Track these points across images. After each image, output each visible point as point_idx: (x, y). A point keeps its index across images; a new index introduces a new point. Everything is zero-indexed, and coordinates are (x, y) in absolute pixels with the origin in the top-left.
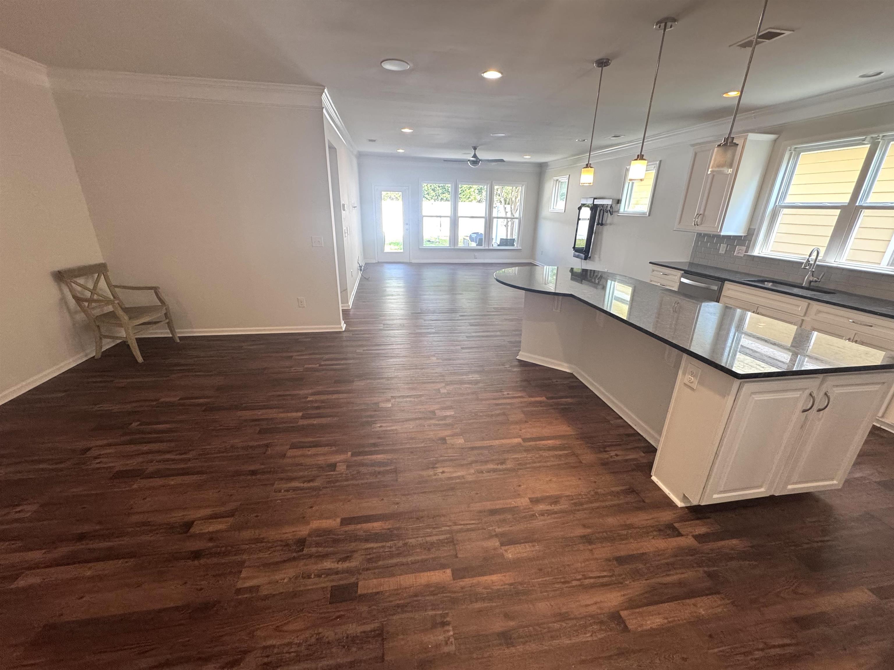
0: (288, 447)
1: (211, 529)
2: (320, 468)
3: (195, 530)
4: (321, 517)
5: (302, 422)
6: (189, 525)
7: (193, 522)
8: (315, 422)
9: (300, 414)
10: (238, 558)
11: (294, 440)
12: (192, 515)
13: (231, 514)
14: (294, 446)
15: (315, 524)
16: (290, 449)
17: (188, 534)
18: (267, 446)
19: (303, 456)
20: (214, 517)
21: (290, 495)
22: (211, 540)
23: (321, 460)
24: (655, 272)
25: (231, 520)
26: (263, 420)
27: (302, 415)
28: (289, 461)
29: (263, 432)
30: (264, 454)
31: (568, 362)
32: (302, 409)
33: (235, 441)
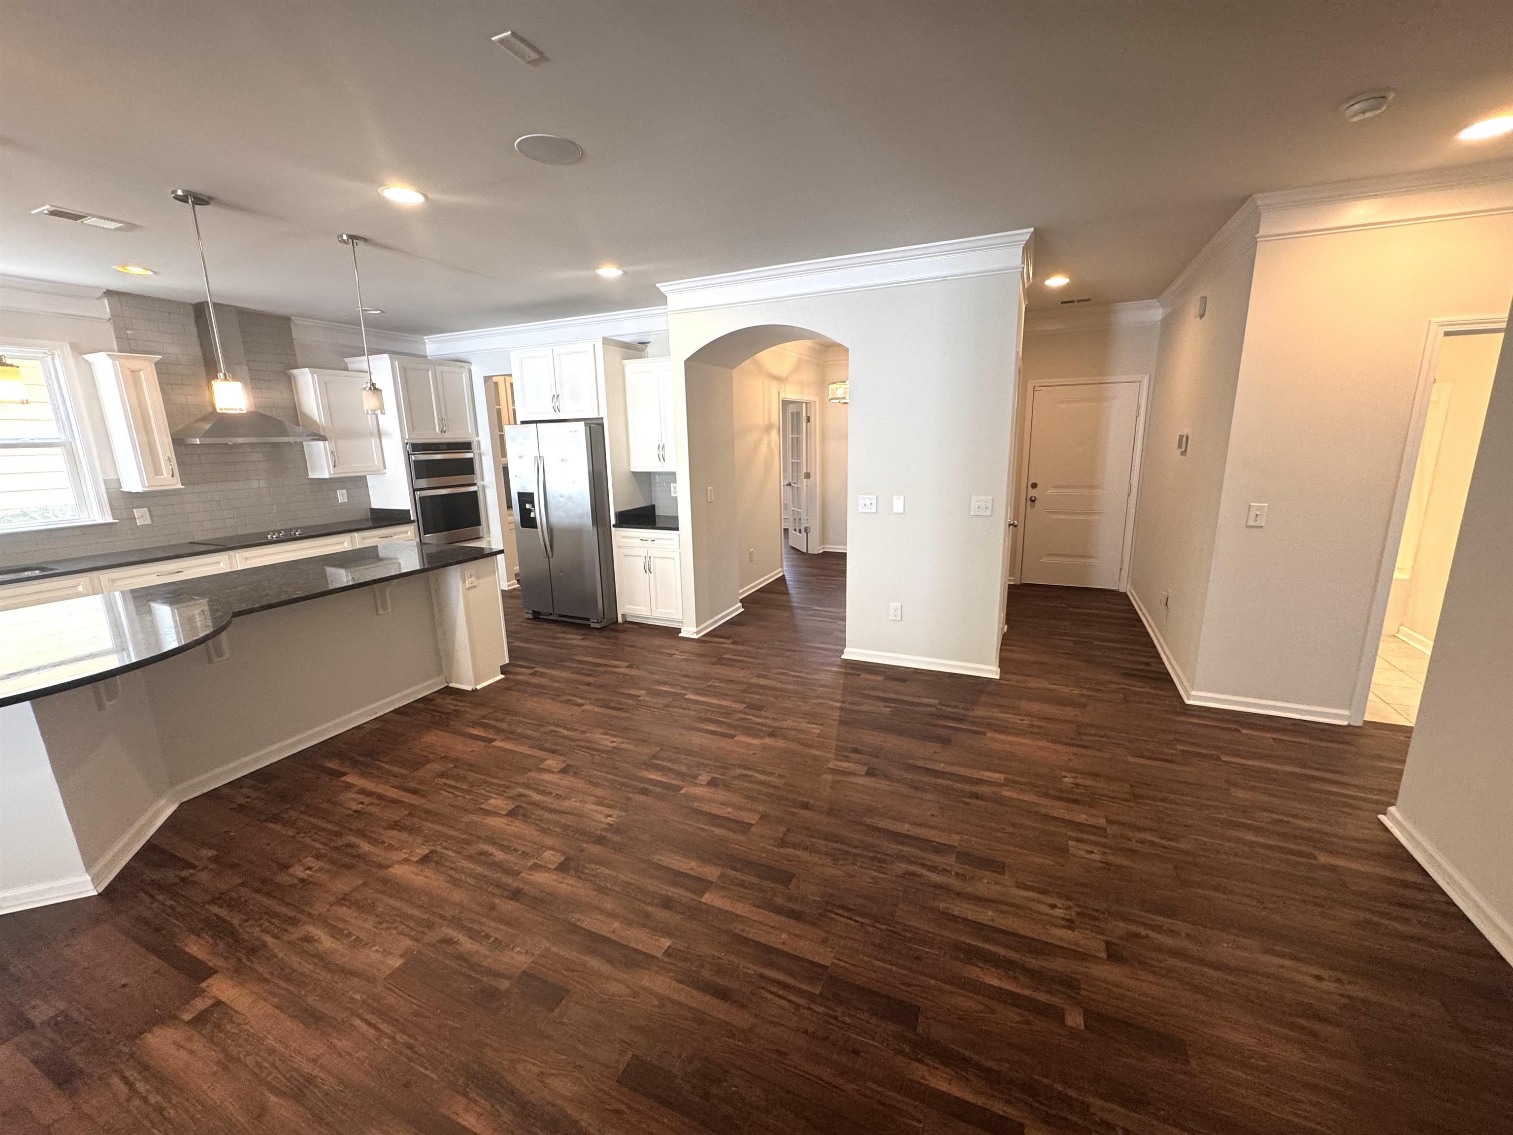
0: (753, 829)
1: (851, 765)
2: (727, 787)
4: (749, 745)
5: (711, 872)
8: (693, 864)
9: (708, 898)
11: (741, 837)
14: (745, 827)
15: (756, 742)
16: (752, 825)
18: (783, 843)
19: (739, 808)
21: (770, 769)
23: (721, 795)
26: (779, 911)
27: (704, 893)
28: (761, 808)
29: (785, 878)
30: (788, 830)
31: (159, 794)
32: (696, 912)
33: (832, 871)
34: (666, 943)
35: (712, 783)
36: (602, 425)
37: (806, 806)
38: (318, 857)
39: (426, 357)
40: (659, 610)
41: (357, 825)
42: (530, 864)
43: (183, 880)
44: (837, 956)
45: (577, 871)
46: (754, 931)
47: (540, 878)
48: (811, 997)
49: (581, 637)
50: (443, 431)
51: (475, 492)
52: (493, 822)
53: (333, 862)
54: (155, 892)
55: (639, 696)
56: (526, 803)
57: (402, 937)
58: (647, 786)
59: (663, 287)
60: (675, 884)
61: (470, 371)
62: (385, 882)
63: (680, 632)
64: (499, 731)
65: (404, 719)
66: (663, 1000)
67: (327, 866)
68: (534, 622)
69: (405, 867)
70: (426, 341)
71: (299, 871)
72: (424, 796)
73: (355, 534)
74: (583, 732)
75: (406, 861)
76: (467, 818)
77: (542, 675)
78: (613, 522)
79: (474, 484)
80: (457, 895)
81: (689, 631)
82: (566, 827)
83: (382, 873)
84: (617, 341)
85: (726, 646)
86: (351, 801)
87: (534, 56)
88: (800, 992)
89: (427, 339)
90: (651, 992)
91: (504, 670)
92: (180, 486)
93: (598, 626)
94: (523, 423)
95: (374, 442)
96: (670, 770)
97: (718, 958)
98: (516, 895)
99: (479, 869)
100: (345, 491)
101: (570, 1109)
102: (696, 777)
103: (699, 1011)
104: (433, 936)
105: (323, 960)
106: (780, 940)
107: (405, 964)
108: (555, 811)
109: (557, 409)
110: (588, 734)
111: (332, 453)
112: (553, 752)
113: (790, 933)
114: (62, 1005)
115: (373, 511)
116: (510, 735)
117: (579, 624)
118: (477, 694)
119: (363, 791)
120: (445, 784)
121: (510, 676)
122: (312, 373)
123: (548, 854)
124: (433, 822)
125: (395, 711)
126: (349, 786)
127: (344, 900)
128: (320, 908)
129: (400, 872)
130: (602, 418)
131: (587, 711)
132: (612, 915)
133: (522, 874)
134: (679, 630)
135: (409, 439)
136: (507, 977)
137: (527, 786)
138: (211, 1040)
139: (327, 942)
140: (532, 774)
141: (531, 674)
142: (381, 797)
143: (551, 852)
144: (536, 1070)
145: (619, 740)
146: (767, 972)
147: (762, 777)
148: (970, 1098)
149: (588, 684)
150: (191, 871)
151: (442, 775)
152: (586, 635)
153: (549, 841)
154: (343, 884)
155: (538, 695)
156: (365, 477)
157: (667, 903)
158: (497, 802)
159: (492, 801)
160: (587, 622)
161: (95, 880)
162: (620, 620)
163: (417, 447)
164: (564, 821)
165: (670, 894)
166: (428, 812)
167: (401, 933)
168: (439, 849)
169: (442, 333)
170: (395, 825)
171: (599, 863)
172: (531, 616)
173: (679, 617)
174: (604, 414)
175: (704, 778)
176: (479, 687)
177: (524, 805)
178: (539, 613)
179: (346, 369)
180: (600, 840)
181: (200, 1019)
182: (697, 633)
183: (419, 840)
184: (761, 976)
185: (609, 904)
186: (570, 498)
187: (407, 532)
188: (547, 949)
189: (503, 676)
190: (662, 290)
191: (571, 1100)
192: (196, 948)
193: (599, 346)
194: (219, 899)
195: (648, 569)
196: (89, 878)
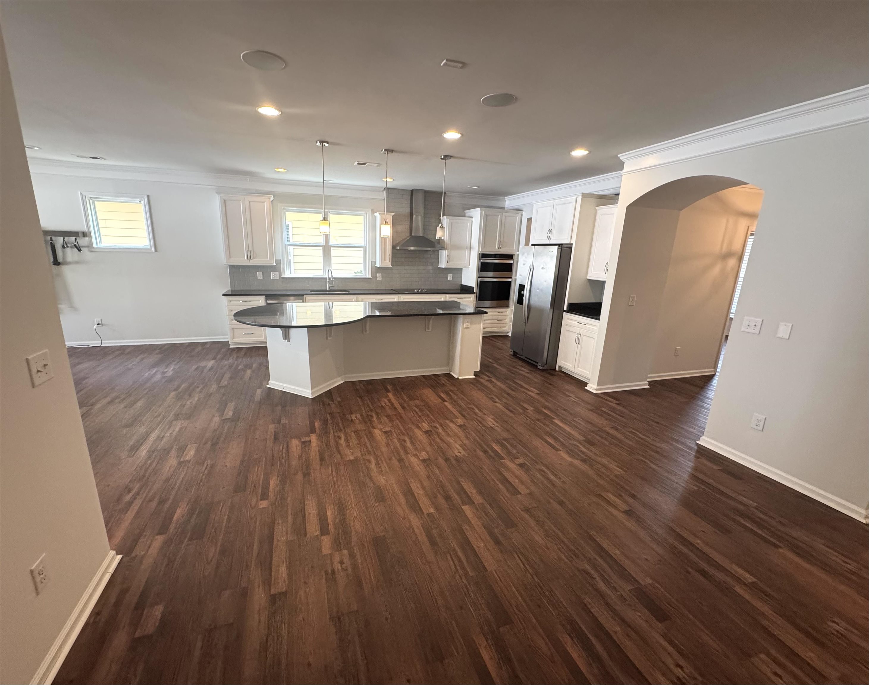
0: (519, 496)
1: (617, 500)
2: (527, 470)
3: (625, 507)
4: (563, 458)
5: (478, 499)
6: (627, 512)
7: (623, 512)
9: (466, 508)
10: (615, 478)
11: (509, 495)
12: (621, 516)
13: (600, 496)
14: (515, 492)
15: (570, 459)
16: (520, 494)
17: (631, 508)
18: (527, 510)
19: (522, 482)
20: (609, 503)
21: (562, 475)
22: (621, 496)
23: (520, 472)
24: (232, 302)
25: (603, 494)
26: (491, 534)
27: (466, 505)
28: (533, 488)
29: (510, 523)
30: (538, 507)
31: (340, 375)
32: (456, 509)
33: (539, 539)
34: (432, 510)
35: (521, 465)
36: (571, 248)
37: (561, 503)
38: (361, 415)
39: (504, 208)
40: (578, 369)
41: (379, 411)
42: (414, 453)
43: (329, 404)
44: (497, 571)
45: (428, 465)
46: (471, 533)
47: (414, 460)
48: (466, 574)
49: (527, 371)
50: (499, 248)
51: (510, 282)
52: (418, 432)
53: (363, 419)
54: (321, 404)
55: (528, 410)
56: (435, 430)
57: (359, 452)
58: (488, 450)
59: (622, 157)
60: (458, 494)
61: (522, 215)
62: (370, 433)
63: (586, 386)
64: (451, 398)
65: (424, 380)
66: (411, 527)
67: (361, 419)
68: (512, 357)
69: (380, 432)
70: (506, 199)
71: (353, 417)
72: (404, 411)
73: (447, 295)
74: (485, 414)
75: (381, 430)
76: (410, 425)
77: (491, 382)
78: (565, 309)
79: (511, 278)
80: (384, 449)
81: (592, 387)
82: (439, 447)
83: (371, 429)
84: (595, 194)
85: (610, 404)
86: (384, 401)
87: (460, 65)
88: (464, 569)
89: (507, 198)
90: (410, 522)
91: (476, 374)
92: (391, 266)
93: (541, 368)
94: (533, 245)
95: (467, 252)
96: (507, 448)
97: (445, 530)
98: (400, 460)
99: (398, 445)
100: (452, 275)
101: (353, 533)
102: (516, 458)
103: (418, 541)
104: (367, 457)
105: (337, 445)
106: (479, 545)
107: (353, 460)
108: (442, 440)
109: (549, 238)
110: (486, 416)
111: (448, 256)
112: (464, 416)
113: (485, 546)
114: (287, 422)
115: (462, 285)
116: (455, 403)
117: (532, 365)
118: (458, 380)
119: (390, 401)
120: (415, 410)
121: (478, 378)
122: (447, 218)
123: (424, 453)
124: (400, 421)
125: (423, 376)
126: (388, 396)
127: (356, 432)
128: (348, 430)
129: (377, 432)
130: (572, 244)
131: (496, 406)
132: (424, 488)
133: (409, 455)
134: (586, 384)
135: (481, 251)
136: (374, 484)
137: (441, 425)
138: (302, 449)
139: (342, 441)
140: (447, 421)
141: (488, 380)
142: (392, 404)
143: (426, 453)
144: (355, 515)
145: (496, 424)
146: (458, 550)
147: (552, 477)
148: (493, 674)
149: (508, 394)
150: (332, 403)
151: (417, 406)
152: (531, 371)
153: (428, 449)
154: (360, 427)
155: (481, 390)
156: (462, 269)
157: (448, 498)
158: (425, 426)
159: (424, 424)
160: (537, 364)
161: (312, 393)
162: (557, 369)
163: (484, 256)
164: (441, 445)
165: (452, 496)
166: (401, 417)
167: (360, 451)
168: (393, 431)
169: (513, 195)
170: (388, 416)
171: (438, 468)
172: (512, 353)
173: (589, 377)
174: (573, 242)
175: (520, 461)
176: (460, 378)
177: (433, 431)
178: (517, 353)
179: (465, 216)
180: (447, 460)
181: (304, 443)
182: (597, 390)
183: (390, 425)
184: (455, 550)
185: (426, 483)
186: (542, 290)
187: (470, 298)
188: (392, 484)
189: (474, 377)
190: (621, 158)
191: (356, 532)
192: (317, 424)
193: (580, 198)
194: (331, 414)
195: (578, 342)
196: (311, 392)
